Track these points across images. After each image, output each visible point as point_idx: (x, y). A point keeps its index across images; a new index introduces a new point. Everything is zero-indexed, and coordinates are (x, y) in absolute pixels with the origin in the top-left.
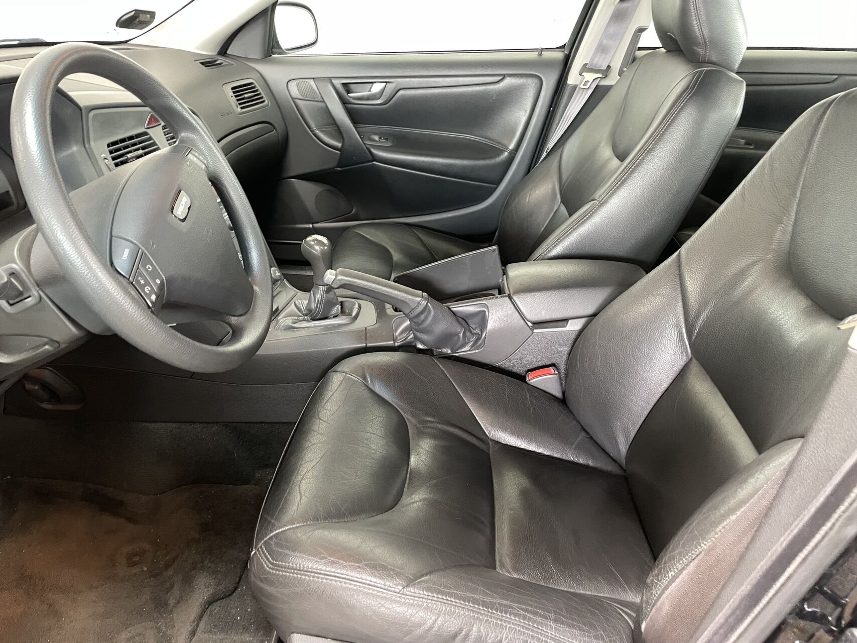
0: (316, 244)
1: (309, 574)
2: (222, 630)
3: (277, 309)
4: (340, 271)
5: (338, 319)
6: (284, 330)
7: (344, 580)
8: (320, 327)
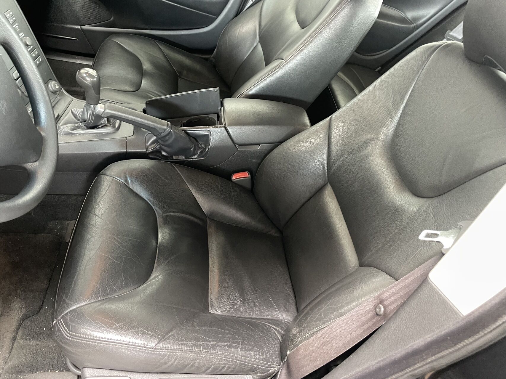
0: (87, 76)
1: (95, 341)
2: (33, 337)
3: (58, 115)
4: (108, 106)
5: (106, 129)
6: (65, 134)
7: (118, 344)
8: (92, 135)
